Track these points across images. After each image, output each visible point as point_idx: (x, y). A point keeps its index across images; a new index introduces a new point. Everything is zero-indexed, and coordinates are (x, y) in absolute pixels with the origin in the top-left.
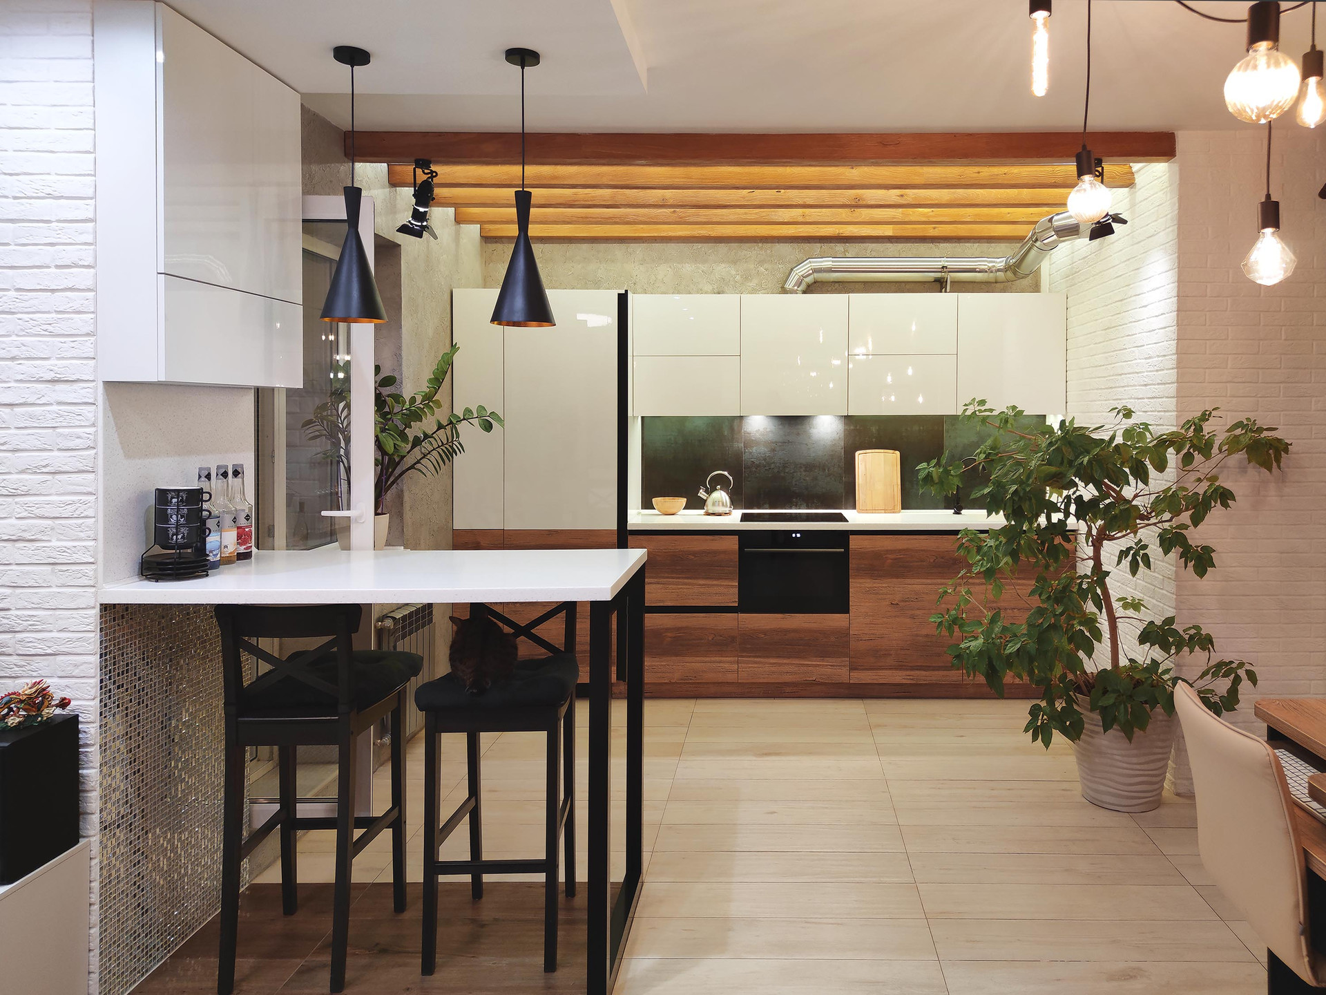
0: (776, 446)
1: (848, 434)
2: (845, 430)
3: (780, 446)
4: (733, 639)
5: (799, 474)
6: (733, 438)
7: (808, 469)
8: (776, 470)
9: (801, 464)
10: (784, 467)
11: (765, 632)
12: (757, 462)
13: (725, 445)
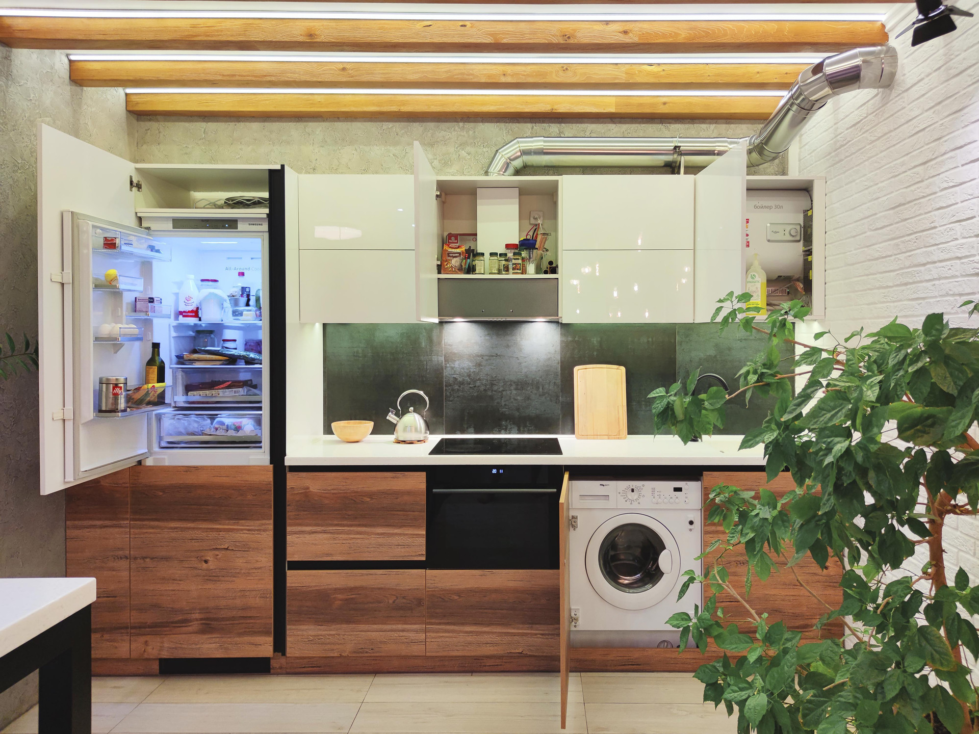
0: (480, 361)
1: (565, 346)
2: (562, 342)
3: (487, 360)
4: (419, 602)
5: (508, 392)
6: (431, 351)
7: (519, 387)
8: (482, 388)
9: (511, 381)
10: (492, 385)
11: (459, 593)
12: (460, 379)
13: (422, 358)
